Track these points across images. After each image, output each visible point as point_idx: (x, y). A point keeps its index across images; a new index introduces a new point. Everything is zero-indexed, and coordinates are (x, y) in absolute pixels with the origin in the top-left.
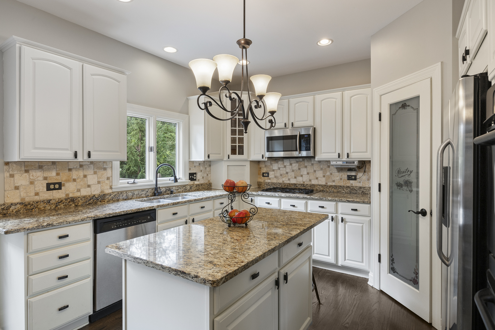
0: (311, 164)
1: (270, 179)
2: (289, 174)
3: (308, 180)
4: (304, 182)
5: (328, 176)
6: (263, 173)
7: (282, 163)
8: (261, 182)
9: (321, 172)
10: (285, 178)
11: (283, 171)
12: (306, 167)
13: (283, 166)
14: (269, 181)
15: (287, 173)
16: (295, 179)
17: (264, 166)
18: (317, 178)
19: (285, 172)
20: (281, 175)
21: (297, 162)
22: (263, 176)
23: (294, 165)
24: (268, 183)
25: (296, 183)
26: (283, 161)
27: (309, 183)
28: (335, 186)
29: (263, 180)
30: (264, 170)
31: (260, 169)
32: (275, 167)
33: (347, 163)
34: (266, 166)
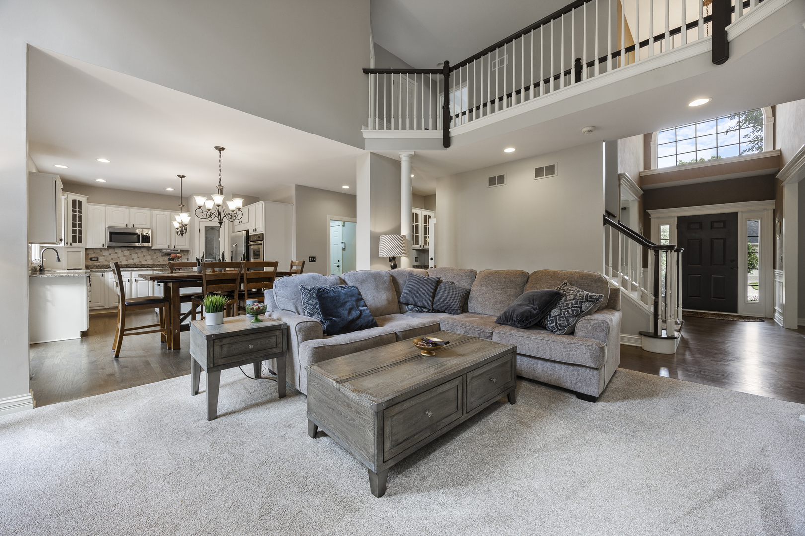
0: (140, 252)
1: (100, 262)
3: (138, 261)
5: (155, 259)
6: (92, 258)
7: (113, 250)
8: (90, 265)
9: (149, 256)
11: (114, 256)
12: (137, 253)
13: (114, 253)
14: (98, 263)
15: (119, 257)
16: (127, 261)
17: (92, 252)
18: (146, 260)
19: (116, 257)
21: (128, 250)
22: (91, 260)
23: (125, 252)
24: (98, 265)
26: (114, 248)
27: (140, 263)
29: (91, 263)
30: (93, 255)
31: (87, 254)
32: (106, 253)
33: (174, 250)
34: (95, 252)
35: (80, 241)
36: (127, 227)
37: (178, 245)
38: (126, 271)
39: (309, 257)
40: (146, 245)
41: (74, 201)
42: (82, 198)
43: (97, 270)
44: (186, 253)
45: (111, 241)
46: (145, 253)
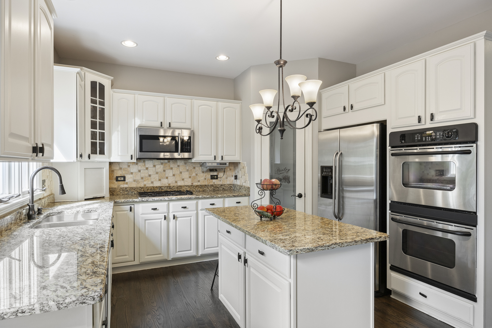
0: (177, 166)
1: (127, 183)
2: (152, 176)
3: (174, 182)
4: (169, 184)
5: (194, 177)
6: (117, 177)
7: (143, 165)
8: (115, 188)
9: (187, 173)
10: (147, 181)
11: (144, 173)
12: (172, 169)
13: (145, 168)
14: (126, 186)
15: (150, 176)
16: (160, 182)
17: (118, 168)
18: (183, 180)
19: (147, 175)
20: (142, 178)
21: (162, 164)
22: (117, 180)
23: (157, 167)
24: (125, 188)
25: (160, 186)
26: (144, 162)
27: (175, 185)
28: (201, 185)
29: (116, 185)
30: (119, 173)
31: (111, 172)
32: (134, 169)
33: (220, 164)
34: (121, 169)
35: (102, 152)
36: (161, 126)
37: (225, 155)
38: (161, 201)
40: (186, 155)
41: (93, 84)
42: (104, 80)
43: (123, 200)
44: (232, 168)
45: (141, 150)
46: (182, 169)
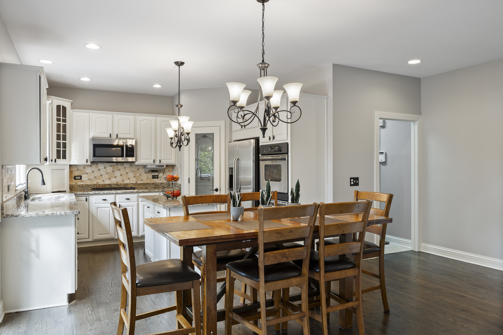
0: (123, 168)
1: (83, 181)
2: (103, 176)
3: (121, 180)
4: (117, 182)
5: (138, 176)
6: (75, 177)
7: (96, 167)
8: (73, 185)
9: (132, 173)
10: (99, 180)
11: (97, 174)
12: (119, 170)
13: (97, 170)
14: (82, 183)
15: (101, 175)
16: (110, 180)
17: (76, 169)
18: (129, 179)
19: (99, 175)
20: (95, 177)
21: (111, 166)
22: (75, 179)
23: (108, 168)
24: (81, 185)
25: (110, 183)
26: (97, 164)
27: (122, 183)
28: (144, 183)
29: (74, 182)
30: (76, 173)
31: (71, 172)
32: (89, 170)
33: (159, 166)
34: (78, 170)
35: (64, 157)
36: (110, 137)
37: (163, 159)
38: (110, 194)
39: (351, 178)
40: (130, 159)
41: (58, 107)
42: (66, 103)
43: (81, 193)
44: (171, 169)
45: (94, 156)
46: (128, 170)
